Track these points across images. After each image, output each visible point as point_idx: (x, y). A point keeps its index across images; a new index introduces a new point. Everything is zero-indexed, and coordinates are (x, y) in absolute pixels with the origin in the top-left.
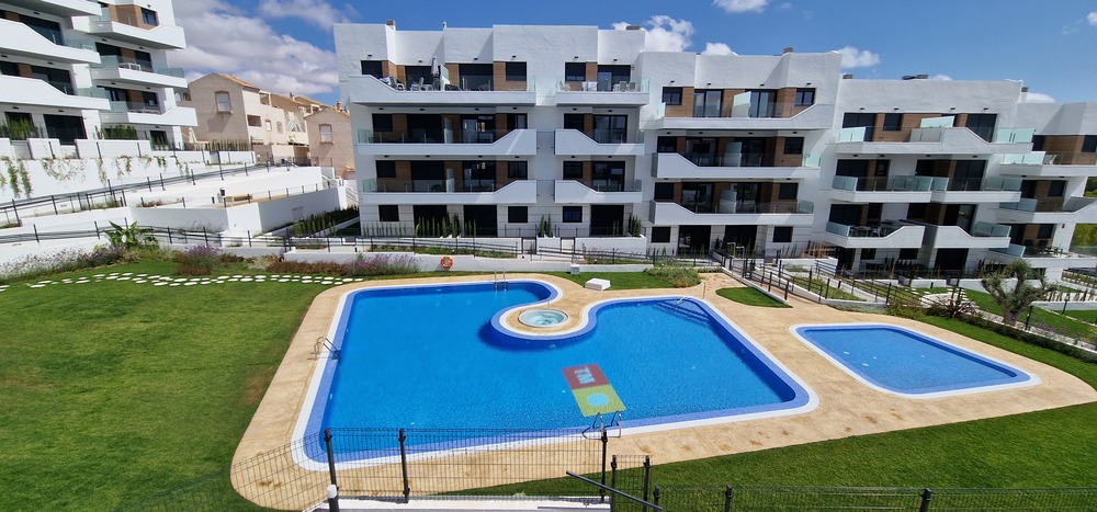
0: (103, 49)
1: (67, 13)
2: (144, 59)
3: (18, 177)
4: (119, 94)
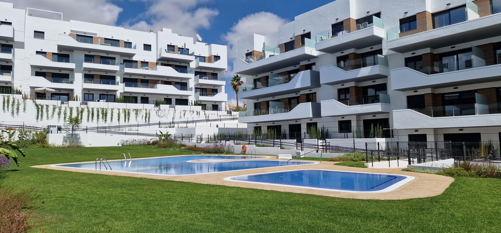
0: (196, 73)
1: (188, 62)
2: (214, 75)
3: (147, 116)
4: (203, 90)
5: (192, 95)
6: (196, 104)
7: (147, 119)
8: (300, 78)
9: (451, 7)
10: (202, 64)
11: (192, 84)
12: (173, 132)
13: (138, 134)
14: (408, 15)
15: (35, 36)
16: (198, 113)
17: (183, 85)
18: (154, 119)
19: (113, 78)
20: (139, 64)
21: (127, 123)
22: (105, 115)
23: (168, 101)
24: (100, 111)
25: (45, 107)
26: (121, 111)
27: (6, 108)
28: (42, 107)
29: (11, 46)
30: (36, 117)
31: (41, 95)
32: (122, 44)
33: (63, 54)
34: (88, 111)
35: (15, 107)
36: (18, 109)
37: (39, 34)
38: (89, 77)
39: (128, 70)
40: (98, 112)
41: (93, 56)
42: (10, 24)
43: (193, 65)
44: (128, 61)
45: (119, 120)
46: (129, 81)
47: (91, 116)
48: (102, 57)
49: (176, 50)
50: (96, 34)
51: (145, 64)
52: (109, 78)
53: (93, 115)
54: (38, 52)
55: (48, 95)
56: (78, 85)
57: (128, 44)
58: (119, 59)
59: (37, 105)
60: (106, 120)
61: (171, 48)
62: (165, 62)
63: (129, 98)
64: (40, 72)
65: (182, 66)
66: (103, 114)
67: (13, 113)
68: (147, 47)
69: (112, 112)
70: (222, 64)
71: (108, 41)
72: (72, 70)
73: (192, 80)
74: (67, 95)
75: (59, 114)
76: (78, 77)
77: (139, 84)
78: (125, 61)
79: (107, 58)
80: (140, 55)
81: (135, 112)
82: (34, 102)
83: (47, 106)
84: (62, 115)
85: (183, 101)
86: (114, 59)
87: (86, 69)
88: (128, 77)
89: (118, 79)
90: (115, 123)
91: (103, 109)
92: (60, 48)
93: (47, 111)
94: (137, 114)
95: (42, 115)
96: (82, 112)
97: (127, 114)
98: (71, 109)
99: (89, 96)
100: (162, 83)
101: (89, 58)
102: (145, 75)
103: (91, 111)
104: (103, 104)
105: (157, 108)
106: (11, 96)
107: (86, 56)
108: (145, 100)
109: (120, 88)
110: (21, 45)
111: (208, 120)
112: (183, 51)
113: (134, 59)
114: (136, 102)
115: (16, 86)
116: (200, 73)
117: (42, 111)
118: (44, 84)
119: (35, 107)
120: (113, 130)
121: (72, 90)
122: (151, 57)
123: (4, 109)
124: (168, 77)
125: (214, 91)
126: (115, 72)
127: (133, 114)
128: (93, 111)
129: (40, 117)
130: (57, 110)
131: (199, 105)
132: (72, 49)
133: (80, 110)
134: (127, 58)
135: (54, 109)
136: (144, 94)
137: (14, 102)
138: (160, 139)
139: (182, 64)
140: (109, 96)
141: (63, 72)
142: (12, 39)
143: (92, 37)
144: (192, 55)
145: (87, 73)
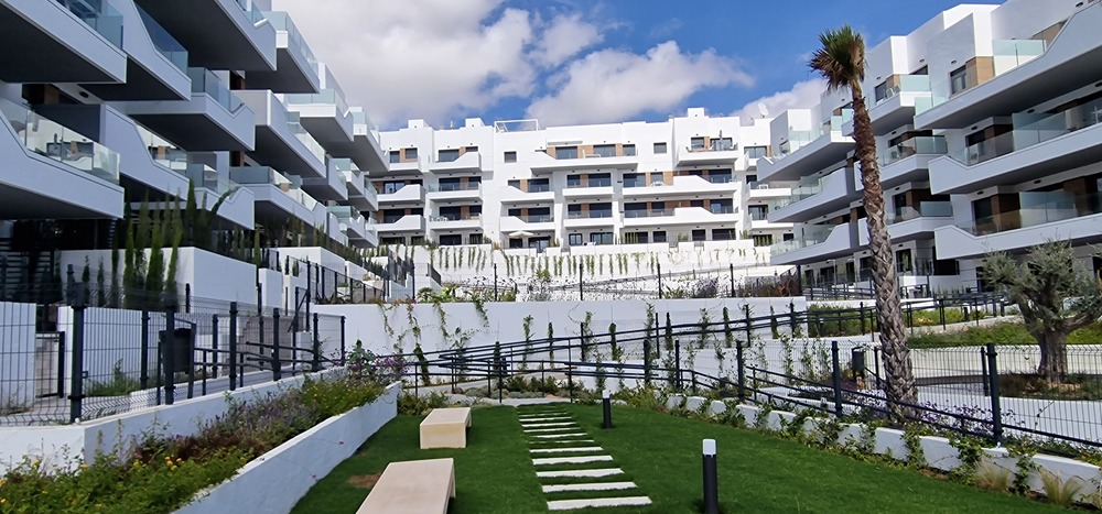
0: (749, 178)
1: (731, 162)
3: (654, 263)
4: (760, 209)
5: (738, 219)
6: (745, 236)
7: (655, 268)
11: (740, 200)
17: (725, 204)
19: (609, 206)
20: (648, 177)
21: (623, 276)
22: (591, 265)
23: (699, 235)
24: (584, 259)
25: (515, 259)
26: (614, 258)
28: (512, 258)
31: (516, 243)
32: (619, 150)
33: (540, 181)
34: (569, 261)
35: (482, 261)
37: (510, 156)
38: (574, 209)
39: (630, 191)
40: (582, 261)
41: (578, 177)
43: (739, 166)
44: (631, 177)
45: (612, 271)
46: (634, 208)
47: (572, 268)
48: (591, 176)
50: (581, 142)
51: (657, 175)
52: (602, 208)
53: (574, 266)
54: (511, 182)
55: (525, 241)
56: (559, 222)
57: (630, 148)
58: (616, 177)
59: (506, 257)
60: (593, 273)
61: (698, 142)
62: (687, 169)
63: (633, 236)
64: (512, 210)
66: (588, 264)
68: (660, 147)
69: (601, 261)
71: (599, 149)
72: (552, 202)
73: (741, 194)
74: (547, 238)
75: (532, 266)
76: (559, 210)
77: (649, 211)
78: (625, 176)
79: (600, 177)
80: (645, 162)
81: (634, 257)
82: (503, 253)
83: (518, 257)
84: (536, 269)
85: (724, 233)
86: (608, 175)
87: (568, 198)
88: (630, 201)
89: (615, 207)
90: (607, 276)
91: (588, 257)
92: (534, 171)
93: (518, 264)
94: (637, 260)
95: (513, 270)
96: (560, 263)
97: (623, 262)
98: (547, 259)
99: (575, 237)
100: (683, 206)
101: (574, 179)
102: (657, 196)
103: (573, 260)
104: (591, 249)
107: (569, 177)
108: (660, 236)
110: (490, 175)
112: (720, 143)
113: (639, 170)
114: (646, 241)
117: (512, 265)
118: (520, 227)
119: (504, 260)
120: (601, 287)
121: (552, 231)
122: (665, 163)
123: (470, 265)
124: (697, 194)
126: (609, 196)
127: (631, 261)
128: (575, 260)
130: (530, 262)
131: (750, 237)
132: (550, 171)
133: (558, 260)
134: (630, 172)
135: (526, 260)
136: (659, 226)
137: (480, 255)
140: (601, 236)
141: (541, 206)
143: (576, 147)
144: (736, 148)
145: (572, 203)
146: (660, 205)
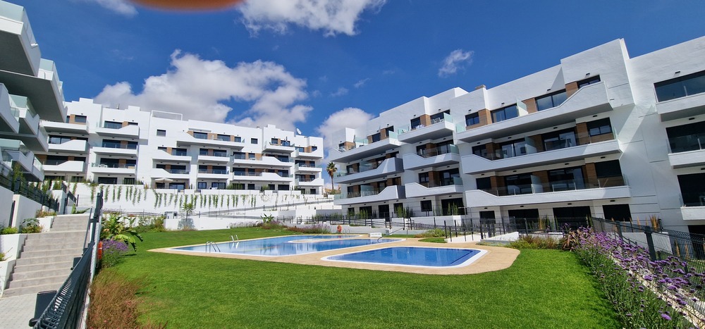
0: (297, 162)
1: (289, 152)
2: (312, 164)
3: (253, 200)
4: (302, 177)
5: (292, 181)
6: (297, 189)
7: (253, 204)
8: (386, 165)
9: (505, 105)
10: (301, 154)
11: (292, 171)
12: (275, 214)
13: (245, 217)
14: (472, 112)
15: (158, 134)
16: (298, 197)
17: (285, 172)
18: (259, 203)
19: (224, 168)
20: (247, 155)
21: (235, 208)
22: (216, 201)
23: (272, 187)
24: (212, 197)
25: (164, 195)
26: (230, 197)
27: (129, 197)
28: (161, 195)
29: (137, 143)
30: (154, 204)
31: (160, 185)
32: (232, 139)
33: (181, 149)
34: (202, 198)
35: (137, 196)
36: (139, 198)
37: (161, 132)
38: (203, 168)
39: (237, 161)
40: (210, 198)
41: (207, 150)
42: (137, 124)
43: (293, 155)
44: (238, 153)
45: (228, 205)
46: (238, 170)
47: (203, 202)
48: (215, 150)
49: (279, 142)
50: (210, 131)
51: (252, 155)
52: (220, 168)
53: (205, 201)
54: (159, 148)
55: (167, 184)
56: (193, 175)
57: (238, 139)
58: (229, 152)
59: (156, 194)
60: (217, 206)
61: (275, 141)
62: (269, 153)
63: (237, 186)
64: (160, 165)
65: (284, 156)
66: (214, 200)
67: (134, 201)
68: (254, 141)
69: (222, 198)
70: (319, 153)
71: (221, 136)
72: (188, 162)
73: (293, 168)
74: (184, 184)
75: (176, 201)
76: (194, 168)
77: (247, 172)
78: (234, 153)
79: (219, 151)
80: (247, 148)
81: (242, 198)
82: (154, 191)
83: (166, 194)
84: (178, 202)
85: (285, 187)
86: (225, 151)
87: (200, 161)
88: (237, 167)
89: (229, 169)
90: (225, 207)
91: (214, 196)
92: (179, 143)
93: (165, 199)
94: (244, 199)
95: (160, 203)
96: (196, 199)
97: (236, 199)
98: (186, 197)
99: (202, 184)
100: (266, 172)
101: (204, 151)
102: (252, 165)
103: (204, 198)
104: (215, 191)
105: (262, 194)
106: (134, 186)
107: (201, 149)
108: (252, 187)
109: (230, 177)
110: (145, 142)
111: (306, 203)
112: (285, 143)
113: (243, 151)
114: (244, 189)
115: (139, 178)
116: (300, 162)
117: (161, 199)
118: (164, 175)
119: (155, 196)
120: (223, 214)
121: (188, 180)
122: (257, 149)
123: (127, 198)
124: (272, 166)
125: (312, 177)
126: (226, 162)
127: (240, 199)
128: (205, 198)
129: (158, 204)
130: (174, 198)
131: (299, 189)
132: (189, 144)
133: (194, 197)
134: (237, 151)
135: (172, 197)
136: (251, 181)
137: (136, 192)
138: (265, 221)
139: (284, 155)
140: (220, 184)
141: (181, 164)
142: (137, 137)
143: (207, 134)
144: (292, 146)
145: (202, 164)
146: (253, 170)
